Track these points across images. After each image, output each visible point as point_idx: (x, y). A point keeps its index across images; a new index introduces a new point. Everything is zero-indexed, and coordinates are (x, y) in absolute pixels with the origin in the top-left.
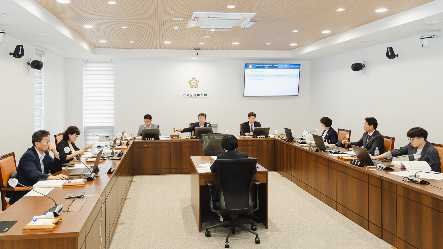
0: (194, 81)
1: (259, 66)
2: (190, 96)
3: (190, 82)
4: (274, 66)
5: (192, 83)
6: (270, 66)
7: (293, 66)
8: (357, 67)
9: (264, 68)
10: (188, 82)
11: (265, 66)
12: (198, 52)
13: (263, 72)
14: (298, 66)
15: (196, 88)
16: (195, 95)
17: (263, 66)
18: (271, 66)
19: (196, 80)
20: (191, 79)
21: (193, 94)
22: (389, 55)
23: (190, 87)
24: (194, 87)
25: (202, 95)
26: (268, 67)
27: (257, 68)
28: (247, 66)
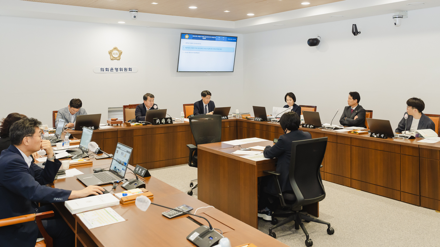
0: (115, 52)
1: (196, 36)
2: (110, 70)
3: (110, 53)
4: (212, 37)
5: (113, 54)
6: (207, 37)
7: (230, 39)
8: (313, 42)
9: (201, 39)
10: (108, 53)
11: (202, 37)
12: (136, 14)
13: (200, 44)
14: (234, 39)
15: (118, 61)
16: (117, 69)
17: (200, 37)
18: (209, 37)
19: (118, 50)
20: (112, 48)
21: (114, 69)
22: (354, 31)
23: (110, 59)
24: (115, 59)
25: (125, 69)
26: (205, 38)
27: (194, 38)
28: (183, 36)
